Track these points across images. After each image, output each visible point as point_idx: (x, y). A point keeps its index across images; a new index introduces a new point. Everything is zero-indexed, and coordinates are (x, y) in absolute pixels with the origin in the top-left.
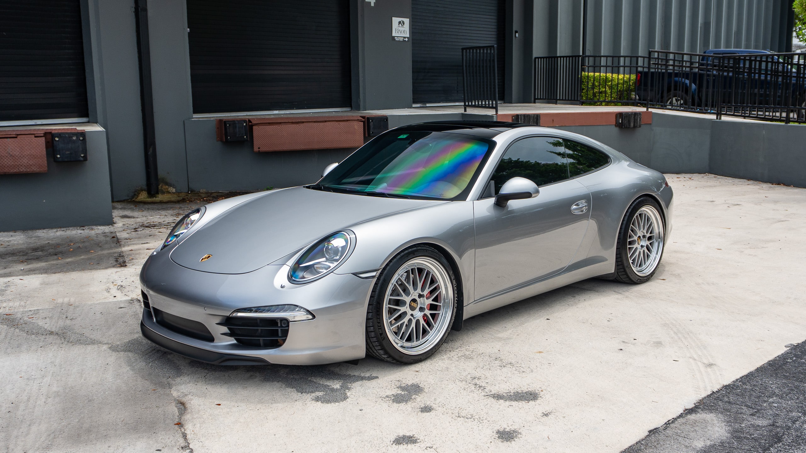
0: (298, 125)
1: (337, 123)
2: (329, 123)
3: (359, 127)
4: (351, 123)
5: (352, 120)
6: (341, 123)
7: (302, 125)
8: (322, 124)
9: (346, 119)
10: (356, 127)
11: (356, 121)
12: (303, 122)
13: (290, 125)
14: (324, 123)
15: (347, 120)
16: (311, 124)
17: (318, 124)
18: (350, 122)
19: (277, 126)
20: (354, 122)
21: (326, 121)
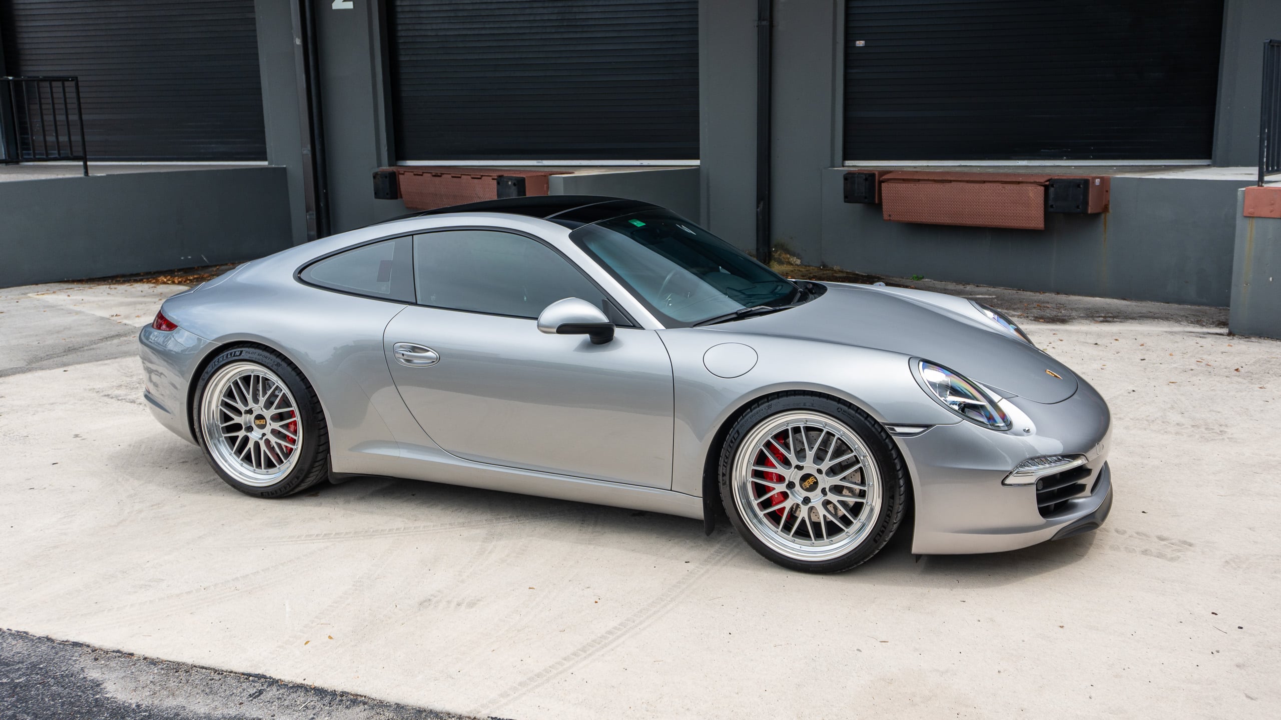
0: (942, 186)
1: (1000, 186)
2: (989, 185)
3: (1036, 195)
4: (1024, 187)
5: (1027, 183)
6: (1008, 187)
7: (948, 185)
8: (977, 186)
9: (1020, 179)
10: (1031, 194)
11: (1032, 185)
12: (951, 181)
13: (931, 185)
14: (981, 185)
15: (1019, 183)
16: (962, 184)
17: (972, 185)
18: (1024, 185)
19: (912, 185)
20: (1028, 185)
21: (984, 182)
